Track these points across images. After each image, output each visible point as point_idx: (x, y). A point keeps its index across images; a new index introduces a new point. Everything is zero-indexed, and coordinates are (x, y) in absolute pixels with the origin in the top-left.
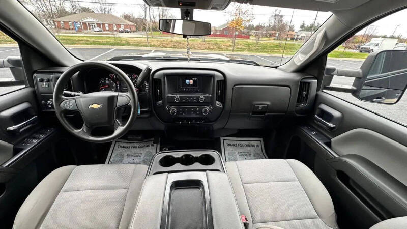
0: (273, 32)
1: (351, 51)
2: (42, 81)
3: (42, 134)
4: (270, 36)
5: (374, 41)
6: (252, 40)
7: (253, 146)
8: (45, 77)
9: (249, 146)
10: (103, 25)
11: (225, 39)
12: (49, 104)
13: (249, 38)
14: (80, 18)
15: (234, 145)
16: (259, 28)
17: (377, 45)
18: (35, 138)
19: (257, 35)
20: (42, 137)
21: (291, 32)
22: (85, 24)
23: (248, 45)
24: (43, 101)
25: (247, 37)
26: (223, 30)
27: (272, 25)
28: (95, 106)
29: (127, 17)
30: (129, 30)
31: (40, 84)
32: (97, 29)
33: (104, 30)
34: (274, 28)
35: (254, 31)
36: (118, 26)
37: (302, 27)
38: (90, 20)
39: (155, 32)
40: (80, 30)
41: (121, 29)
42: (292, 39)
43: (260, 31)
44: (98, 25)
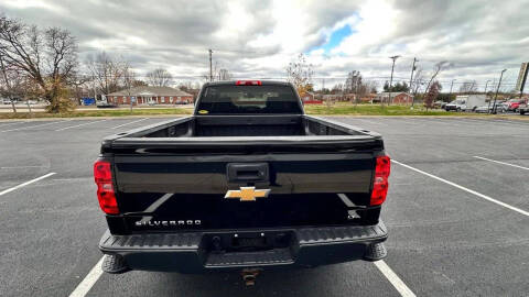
4: (348, 100)
10: (159, 97)
13: (321, 103)
14: (135, 92)
16: (335, 91)
17: (463, 103)
19: (332, 100)
21: (374, 95)
22: (139, 98)
27: (350, 88)
29: (183, 88)
30: (186, 102)
32: (152, 102)
33: (160, 103)
34: (353, 91)
35: (328, 96)
36: (175, 98)
37: (386, 87)
38: (146, 93)
40: (134, 104)
41: (178, 101)
43: (336, 95)
44: (154, 98)
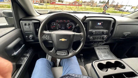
0: (90, 4)
1: (116, 11)
2: (25, 25)
3: (27, 53)
4: (89, 5)
5: (124, 7)
6: (83, 6)
7: (106, 49)
8: (27, 22)
9: (105, 49)
11: (74, 6)
12: (30, 38)
13: (82, 6)
15: (99, 49)
17: (125, 9)
18: (25, 56)
19: (84, 5)
20: (28, 55)
21: (96, 4)
23: (82, 8)
24: (27, 36)
25: (81, 5)
26: (72, 3)
28: (63, 40)
30: (38, 3)
31: (24, 26)
34: (90, 2)
35: (83, 3)
37: (100, 2)
39: (47, 4)
41: (35, 2)
42: (97, 6)
43: (85, 3)
